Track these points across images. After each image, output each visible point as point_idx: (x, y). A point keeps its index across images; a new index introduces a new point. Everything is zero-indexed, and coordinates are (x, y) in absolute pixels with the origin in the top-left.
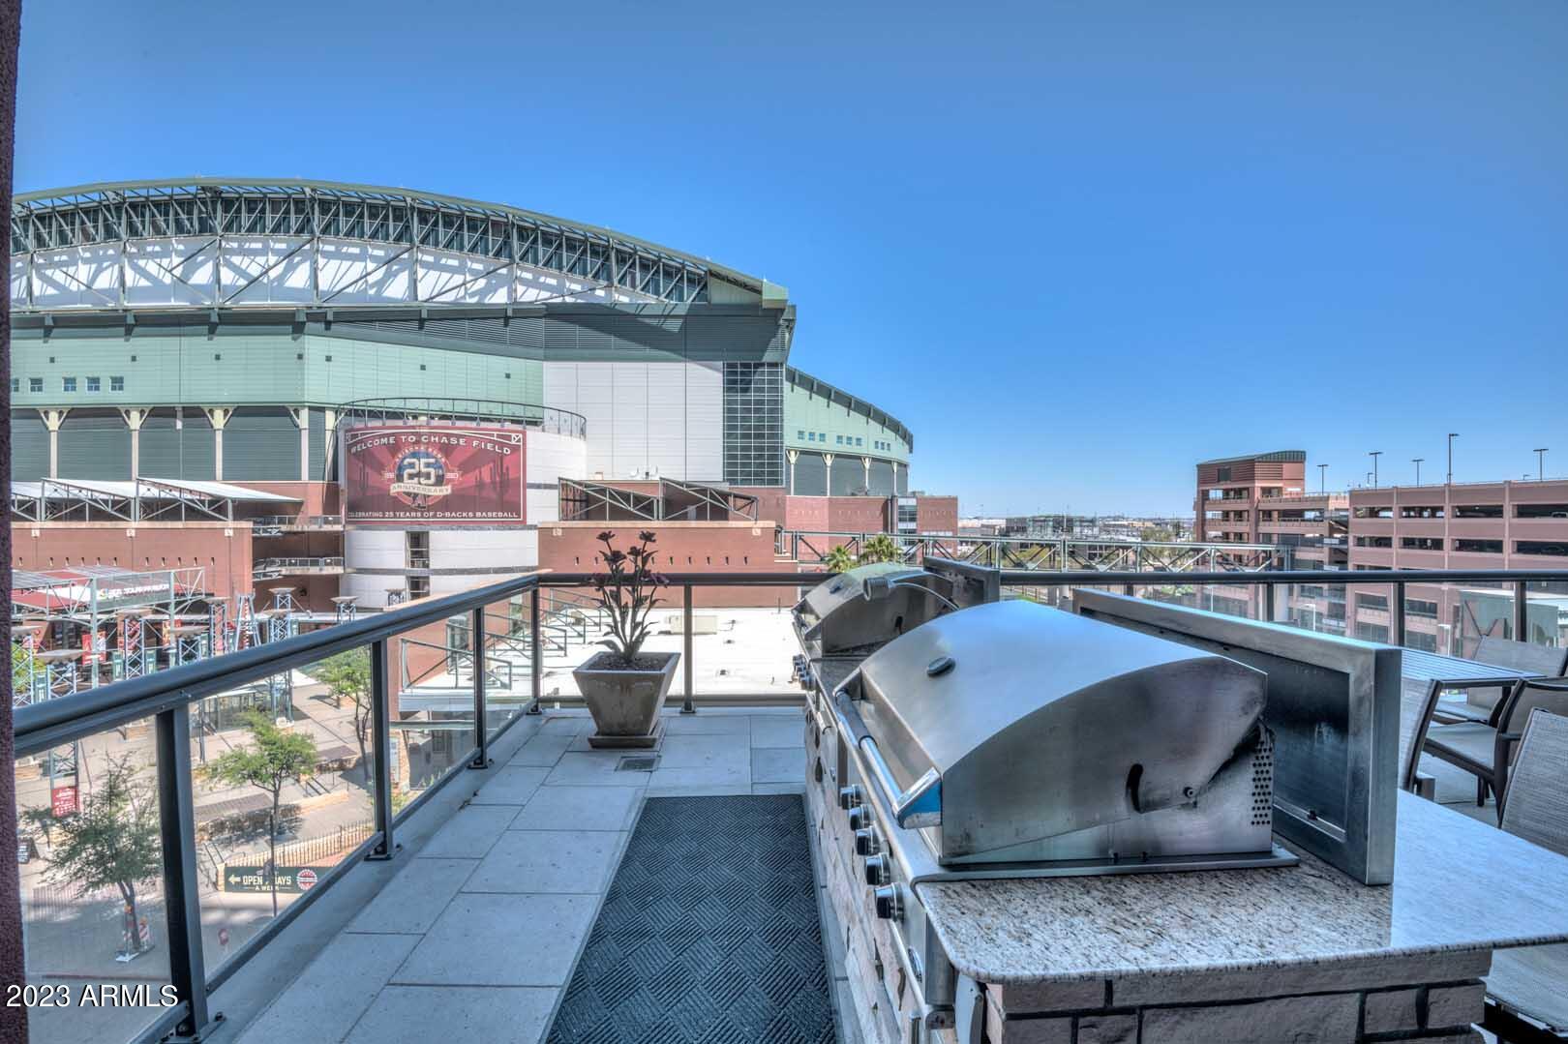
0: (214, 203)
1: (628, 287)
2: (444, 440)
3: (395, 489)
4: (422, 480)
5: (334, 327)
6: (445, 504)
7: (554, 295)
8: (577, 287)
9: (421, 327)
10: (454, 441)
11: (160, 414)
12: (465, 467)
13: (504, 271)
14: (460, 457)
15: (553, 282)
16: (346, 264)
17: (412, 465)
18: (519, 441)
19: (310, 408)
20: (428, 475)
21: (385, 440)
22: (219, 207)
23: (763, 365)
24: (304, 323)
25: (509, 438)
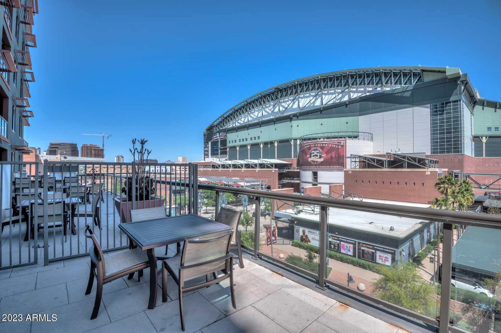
0: (278, 91)
1: (389, 85)
2: (322, 145)
3: (310, 160)
4: (316, 157)
5: (299, 117)
6: (322, 164)
7: (363, 94)
8: (371, 89)
9: (321, 113)
10: (324, 145)
11: (266, 144)
12: (327, 153)
13: (347, 90)
14: (325, 150)
15: (362, 89)
16: (306, 99)
17: (313, 153)
18: (344, 143)
19: (294, 139)
20: (317, 156)
21: (307, 147)
22: (279, 92)
23: (450, 102)
24: (292, 118)
25: (340, 143)
